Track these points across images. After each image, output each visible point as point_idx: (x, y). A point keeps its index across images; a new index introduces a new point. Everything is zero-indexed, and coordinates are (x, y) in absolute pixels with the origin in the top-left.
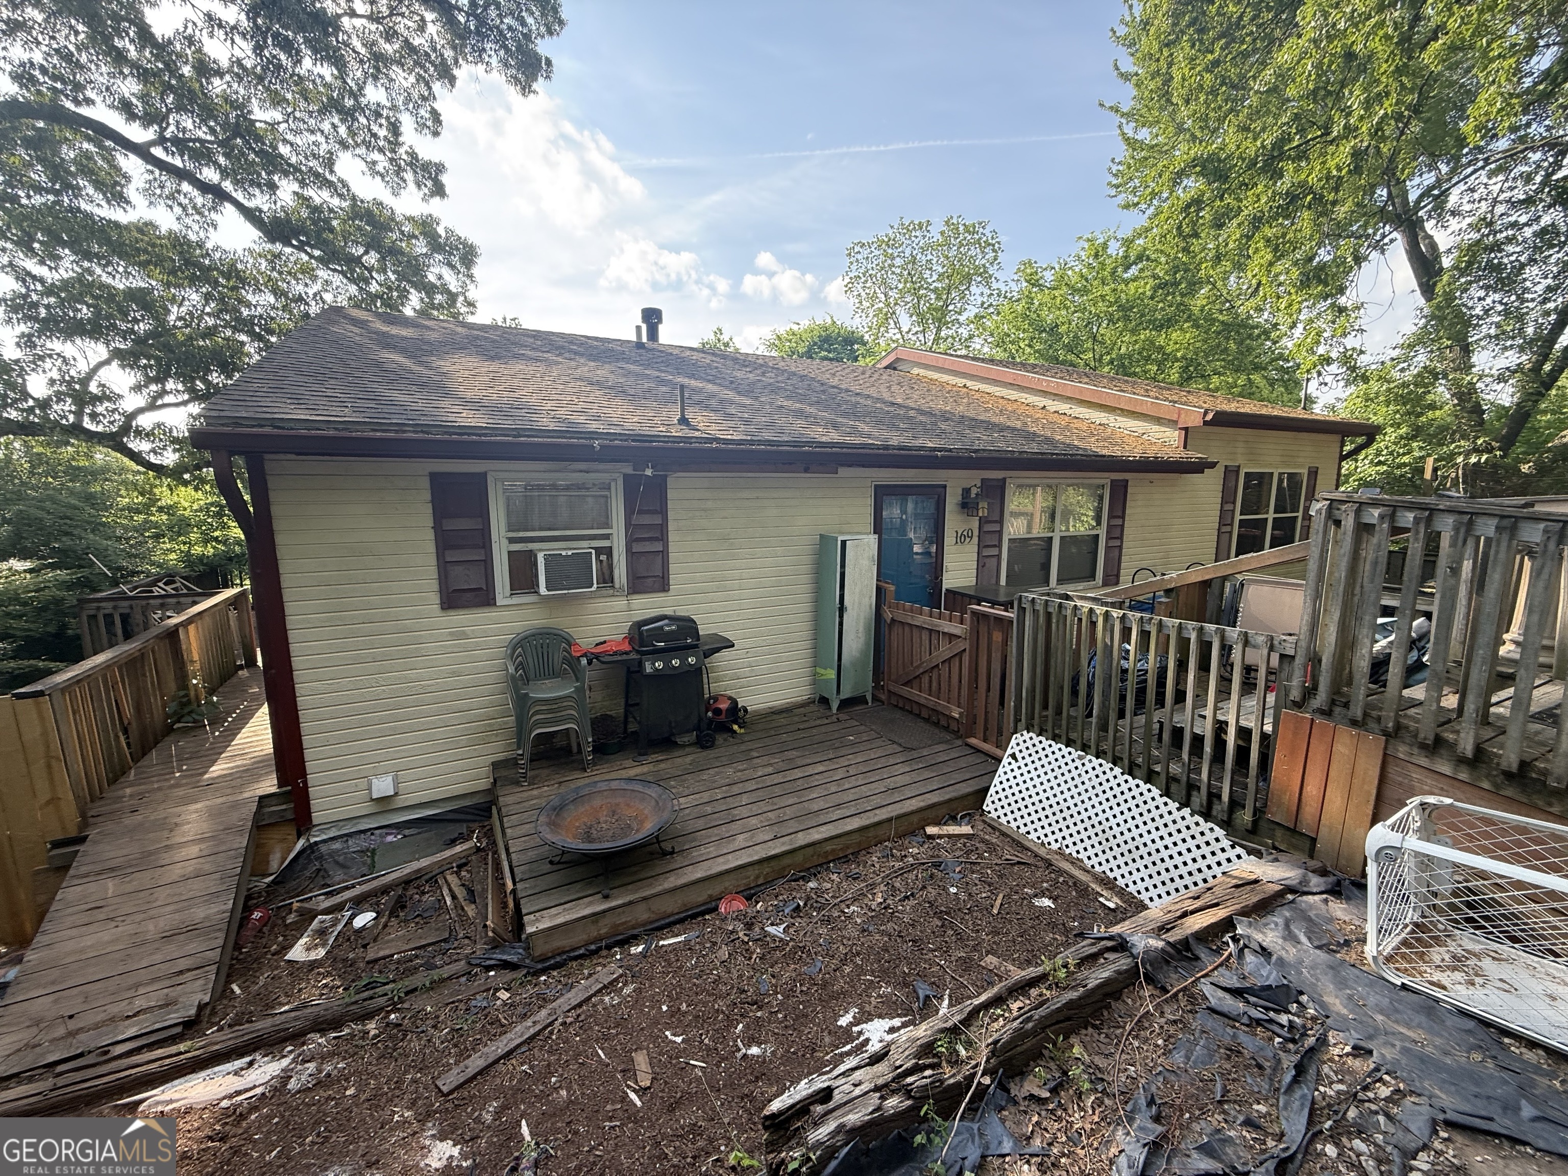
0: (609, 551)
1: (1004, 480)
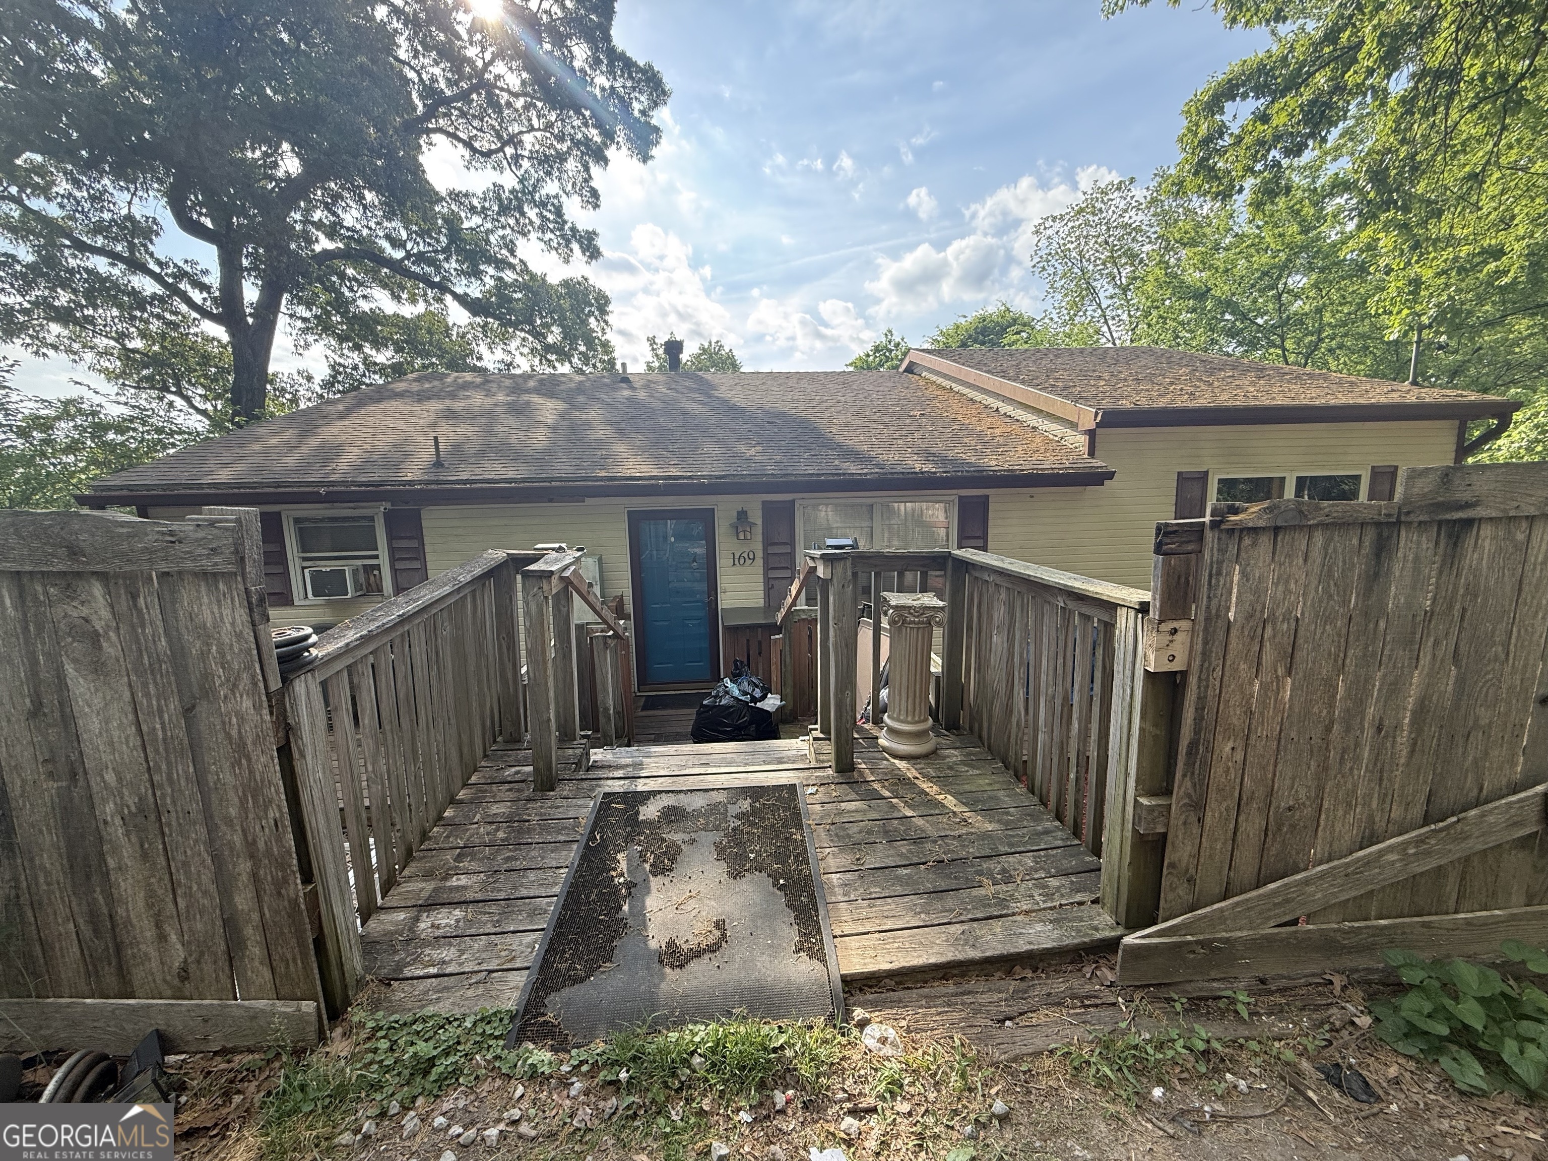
0: (378, 567)
1: (793, 501)
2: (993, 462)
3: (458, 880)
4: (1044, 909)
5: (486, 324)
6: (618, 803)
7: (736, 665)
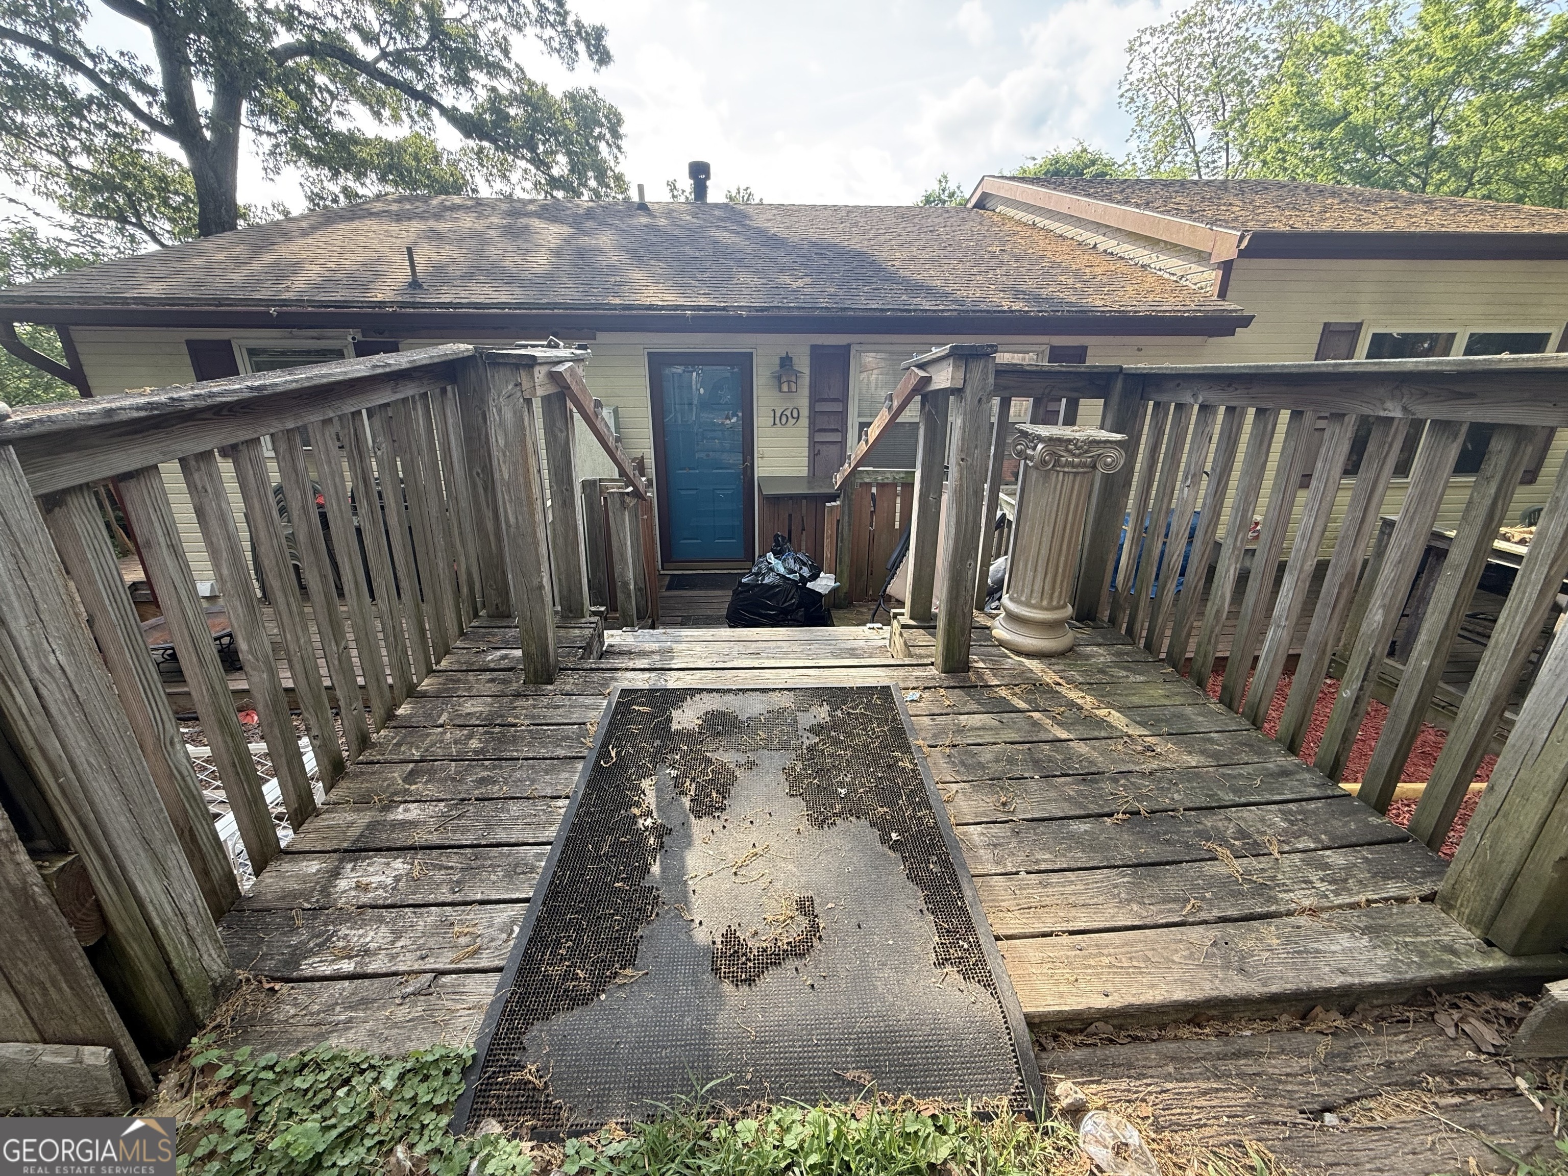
1: (848, 347)
2: (1097, 302)
3: (406, 810)
4: (1340, 907)
5: (481, 150)
6: (639, 705)
7: (776, 541)
